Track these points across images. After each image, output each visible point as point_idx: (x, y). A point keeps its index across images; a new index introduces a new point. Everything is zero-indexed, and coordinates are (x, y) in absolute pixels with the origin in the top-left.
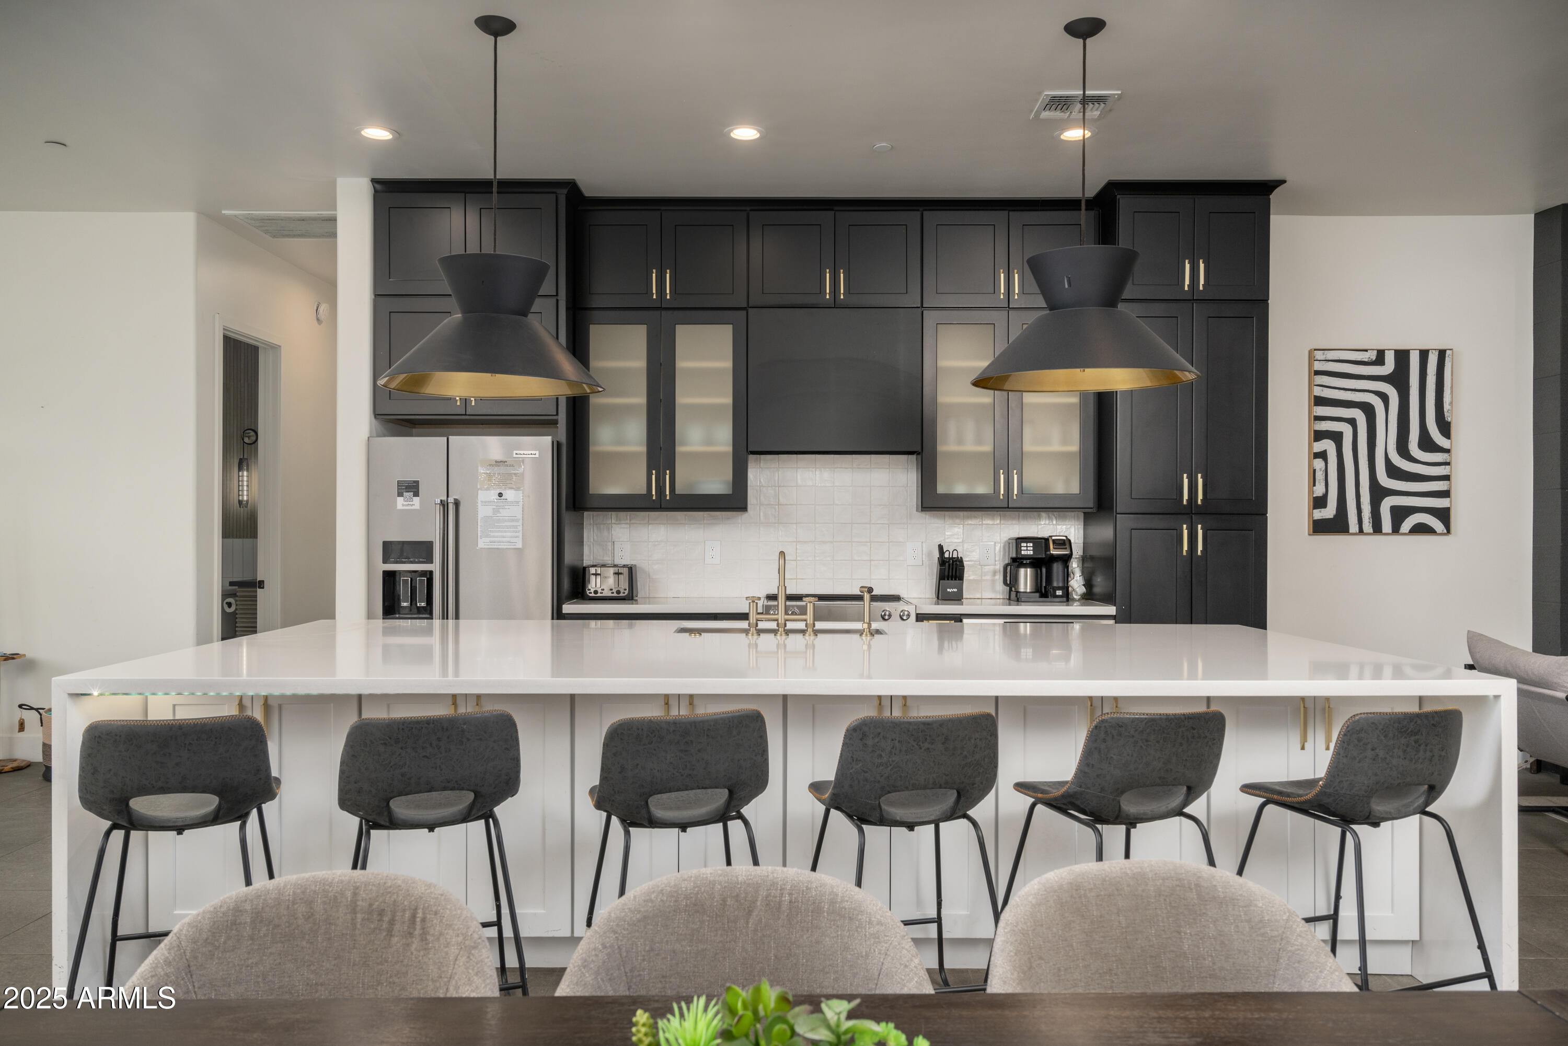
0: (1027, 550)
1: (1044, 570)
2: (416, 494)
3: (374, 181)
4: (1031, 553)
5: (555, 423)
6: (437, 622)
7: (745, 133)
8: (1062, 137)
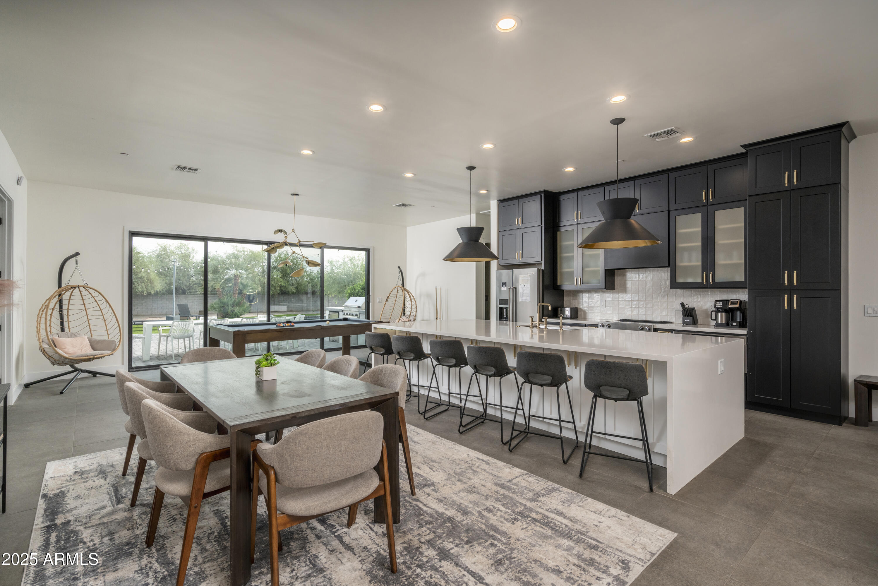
0: (720, 305)
1: (730, 314)
2: (506, 286)
3: (498, 201)
4: (721, 306)
5: (541, 264)
6: (510, 323)
7: (570, 169)
8: (681, 142)
